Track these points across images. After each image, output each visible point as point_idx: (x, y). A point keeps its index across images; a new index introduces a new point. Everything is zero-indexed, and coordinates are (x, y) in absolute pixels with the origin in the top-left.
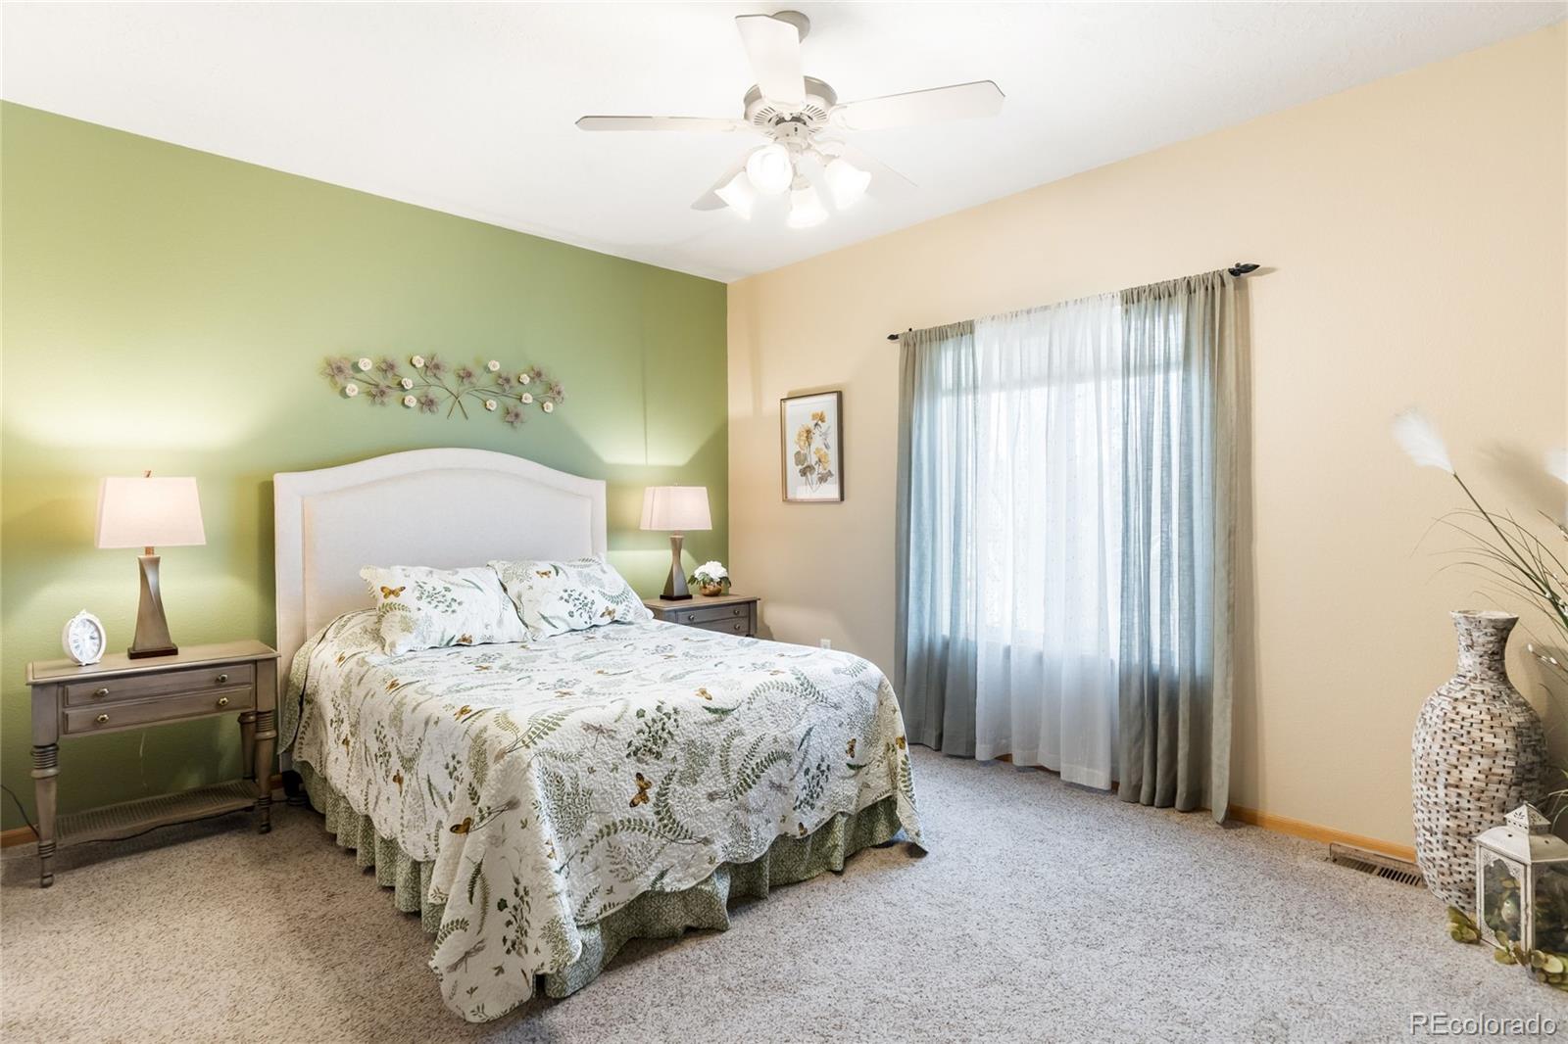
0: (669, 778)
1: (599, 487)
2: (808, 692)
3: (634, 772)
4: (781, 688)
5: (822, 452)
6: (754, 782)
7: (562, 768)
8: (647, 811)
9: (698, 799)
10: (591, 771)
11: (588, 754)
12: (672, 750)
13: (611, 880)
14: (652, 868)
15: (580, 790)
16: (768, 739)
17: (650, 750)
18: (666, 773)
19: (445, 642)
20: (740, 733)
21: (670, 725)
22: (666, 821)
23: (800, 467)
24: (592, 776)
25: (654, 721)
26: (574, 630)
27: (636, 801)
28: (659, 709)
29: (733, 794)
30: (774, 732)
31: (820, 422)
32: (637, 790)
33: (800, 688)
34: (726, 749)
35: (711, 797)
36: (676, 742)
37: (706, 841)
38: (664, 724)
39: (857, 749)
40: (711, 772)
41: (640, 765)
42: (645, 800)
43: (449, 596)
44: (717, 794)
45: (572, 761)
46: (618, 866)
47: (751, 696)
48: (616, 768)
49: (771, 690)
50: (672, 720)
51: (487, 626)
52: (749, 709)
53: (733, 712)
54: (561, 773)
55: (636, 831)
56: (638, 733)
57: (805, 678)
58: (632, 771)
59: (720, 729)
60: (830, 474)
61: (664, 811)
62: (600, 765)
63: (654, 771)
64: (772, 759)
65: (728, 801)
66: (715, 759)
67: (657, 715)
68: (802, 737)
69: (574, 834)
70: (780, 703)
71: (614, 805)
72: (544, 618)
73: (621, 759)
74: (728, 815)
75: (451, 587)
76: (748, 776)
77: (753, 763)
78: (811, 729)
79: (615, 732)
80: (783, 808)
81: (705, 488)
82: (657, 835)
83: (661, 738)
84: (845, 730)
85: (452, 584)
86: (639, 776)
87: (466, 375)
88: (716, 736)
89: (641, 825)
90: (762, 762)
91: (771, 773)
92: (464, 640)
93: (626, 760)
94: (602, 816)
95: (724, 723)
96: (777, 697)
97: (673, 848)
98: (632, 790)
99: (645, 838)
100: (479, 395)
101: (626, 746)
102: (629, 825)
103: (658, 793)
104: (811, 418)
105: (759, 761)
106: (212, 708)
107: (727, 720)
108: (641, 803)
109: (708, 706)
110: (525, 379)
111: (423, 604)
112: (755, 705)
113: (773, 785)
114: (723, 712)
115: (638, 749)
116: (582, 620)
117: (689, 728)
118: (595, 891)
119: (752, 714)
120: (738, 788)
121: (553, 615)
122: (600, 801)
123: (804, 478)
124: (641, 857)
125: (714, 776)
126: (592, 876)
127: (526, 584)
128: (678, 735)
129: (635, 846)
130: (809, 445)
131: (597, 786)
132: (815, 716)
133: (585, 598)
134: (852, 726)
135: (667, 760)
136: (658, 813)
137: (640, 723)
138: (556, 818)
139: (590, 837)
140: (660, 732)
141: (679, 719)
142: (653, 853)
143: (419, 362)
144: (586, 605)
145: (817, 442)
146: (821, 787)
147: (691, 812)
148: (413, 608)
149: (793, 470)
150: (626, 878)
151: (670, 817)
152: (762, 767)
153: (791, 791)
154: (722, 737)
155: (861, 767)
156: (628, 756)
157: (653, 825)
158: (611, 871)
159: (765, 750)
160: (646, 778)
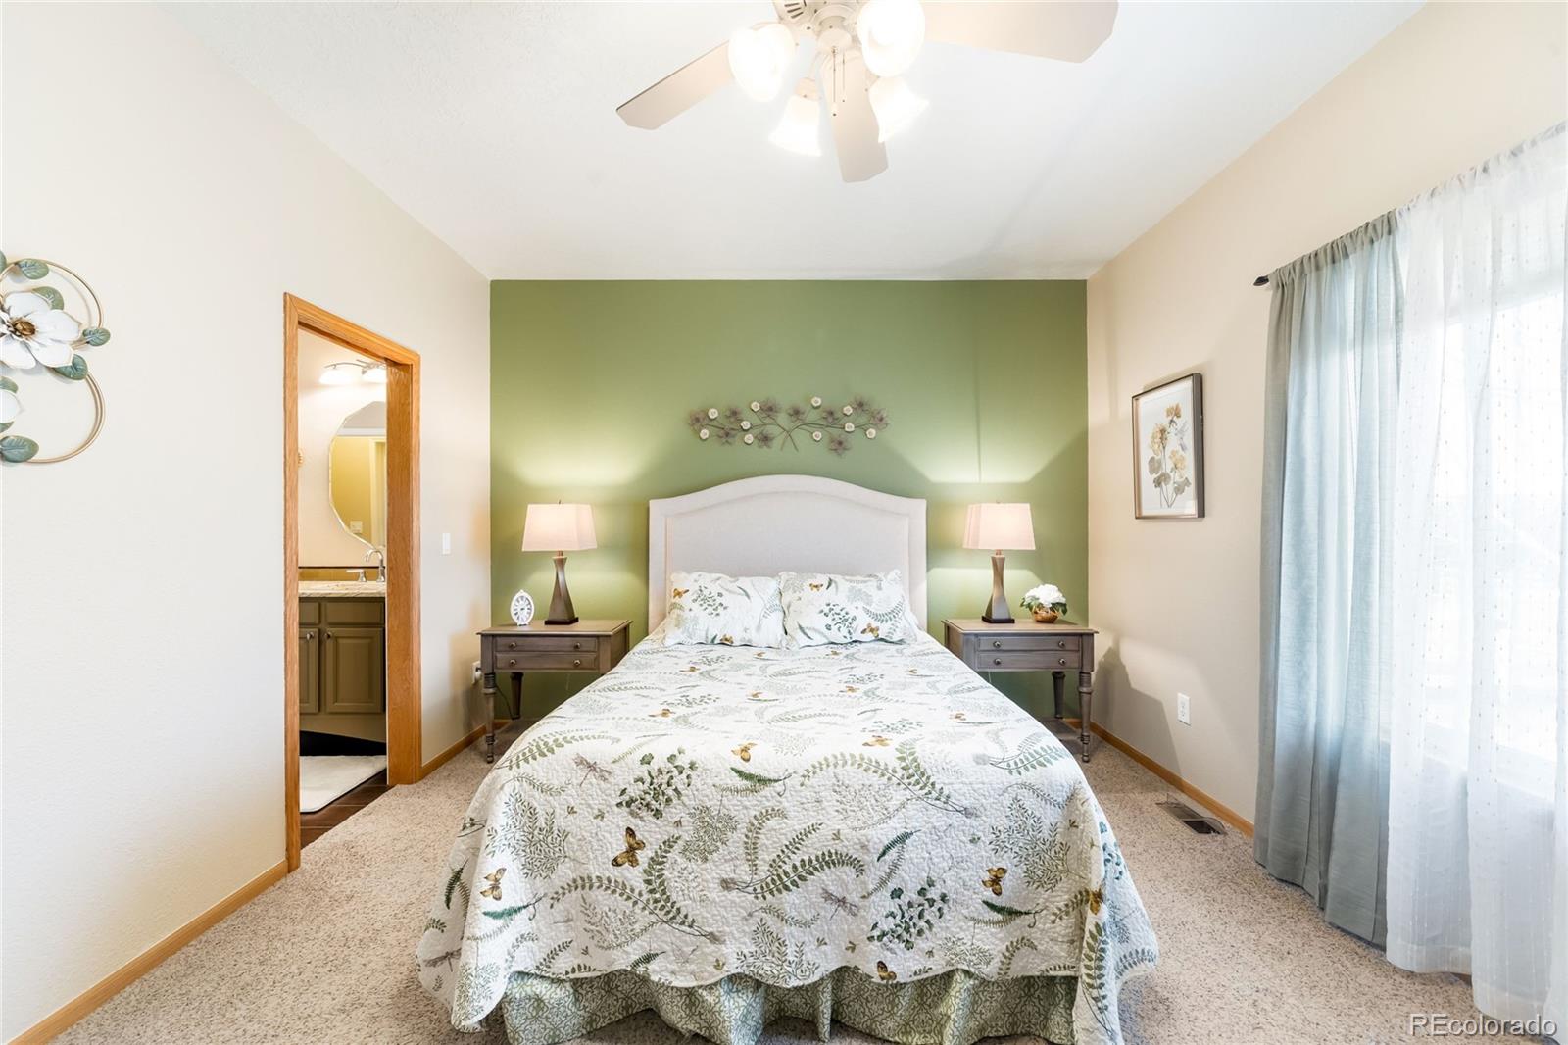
0: (669, 844)
1: (919, 506)
2: (913, 780)
3: (624, 825)
4: (865, 765)
5: (1178, 456)
6: (794, 883)
7: (538, 800)
8: (634, 876)
9: (707, 881)
10: (572, 811)
11: (571, 790)
12: (674, 812)
13: (584, 940)
14: (634, 945)
15: (555, 829)
16: (826, 832)
17: (647, 805)
18: (667, 838)
19: (710, 640)
20: (782, 814)
21: (679, 781)
22: (657, 896)
23: (1155, 476)
24: (571, 817)
25: (660, 772)
26: (832, 643)
27: (620, 860)
28: (672, 758)
29: (759, 890)
30: (835, 823)
31: (1175, 418)
32: (624, 847)
33: (900, 772)
34: (755, 829)
35: (727, 885)
36: (685, 805)
37: (713, 938)
38: (672, 778)
39: (1007, 882)
40: (730, 853)
41: (632, 819)
42: (634, 862)
43: (719, 600)
44: (735, 884)
45: (551, 795)
46: (593, 928)
47: (811, 769)
48: (600, 815)
49: (847, 767)
50: (684, 776)
51: (745, 630)
52: (802, 785)
53: (776, 784)
54: (536, 804)
55: (618, 895)
56: (636, 781)
57: (915, 760)
58: (621, 824)
59: (750, 800)
60: (1187, 482)
61: (656, 881)
62: (584, 806)
63: (652, 832)
64: (829, 861)
65: (751, 897)
66: (736, 839)
67: (666, 766)
68: (886, 843)
69: (544, 875)
70: (857, 787)
71: (591, 856)
72: (800, 628)
73: (610, 806)
74: (750, 915)
75: (724, 593)
76: (786, 873)
77: (796, 859)
78: (907, 836)
79: (610, 773)
80: (849, 931)
81: (1028, 506)
82: (644, 908)
83: (664, 794)
84: (984, 850)
85: (727, 590)
86: (630, 832)
87: (796, 413)
88: (745, 808)
89: (622, 889)
90: (810, 861)
91: (827, 878)
92: (726, 640)
93: (616, 809)
94: (578, 865)
95: (758, 796)
96: (854, 777)
97: (664, 930)
98: (620, 846)
99: (628, 907)
100: (808, 429)
101: (619, 793)
102: (608, 885)
103: (652, 858)
104: (1165, 413)
105: (806, 858)
106: (571, 666)
107: (763, 793)
108: (627, 864)
109: (741, 768)
110: (848, 410)
111: (695, 606)
112: (814, 781)
113: (828, 896)
114: (759, 781)
115: (632, 800)
116: (840, 635)
117: (702, 791)
118: (565, 946)
119: (808, 793)
120: (767, 884)
121: (809, 626)
122: (576, 847)
123: (1159, 489)
124: (620, 927)
125: (732, 859)
126: (562, 927)
127: (797, 594)
128: (687, 796)
129: (615, 911)
130: (1164, 448)
131: (573, 829)
132: (917, 816)
133: (847, 613)
134: (998, 848)
135: (670, 822)
136: (648, 882)
137: (642, 771)
138: (524, 851)
139: (561, 884)
140: (664, 787)
141: (693, 777)
142: (637, 928)
143: (755, 406)
144: (846, 620)
145: (1173, 443)
146: (928, 922)
147: (694, 894)
148: (687, 608)
149: (1147, 479)
150: (601, 944)
151: (664, 892)
152: (811, 867)
153: (863, 912)
154: (753, 813)
155: (1019, 913)
156: (619, 805)
157: (640, 894)
158: (585, 930)
159: (817, 845)
160: (639, 837)
